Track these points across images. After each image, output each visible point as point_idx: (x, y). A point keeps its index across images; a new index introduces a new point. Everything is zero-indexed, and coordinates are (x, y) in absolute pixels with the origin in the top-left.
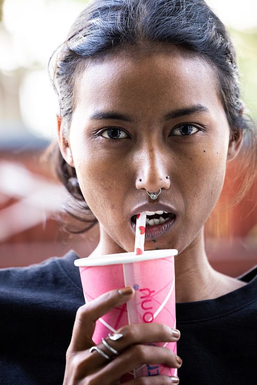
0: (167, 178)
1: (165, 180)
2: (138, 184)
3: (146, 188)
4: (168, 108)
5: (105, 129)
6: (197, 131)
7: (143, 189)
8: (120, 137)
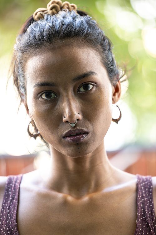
1: (78, 115)
2: (64, 119)
3: (68, 121)
4: (74, 74)
5: (43, 92)
6: (93, 87)
7: (67, 122)
8: (52, 97)
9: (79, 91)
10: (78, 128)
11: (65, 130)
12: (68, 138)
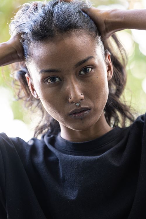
0: (82, 94)
1: (81, 96)
2: (70, 100)
4: (76, 61)
5: (49, 78)
6: (92, 70)
7: (72, 102)
8: (57, 81)
9: (80, 74)
10: (82, 106)
11: (71, 109)
12: (74, 116)
